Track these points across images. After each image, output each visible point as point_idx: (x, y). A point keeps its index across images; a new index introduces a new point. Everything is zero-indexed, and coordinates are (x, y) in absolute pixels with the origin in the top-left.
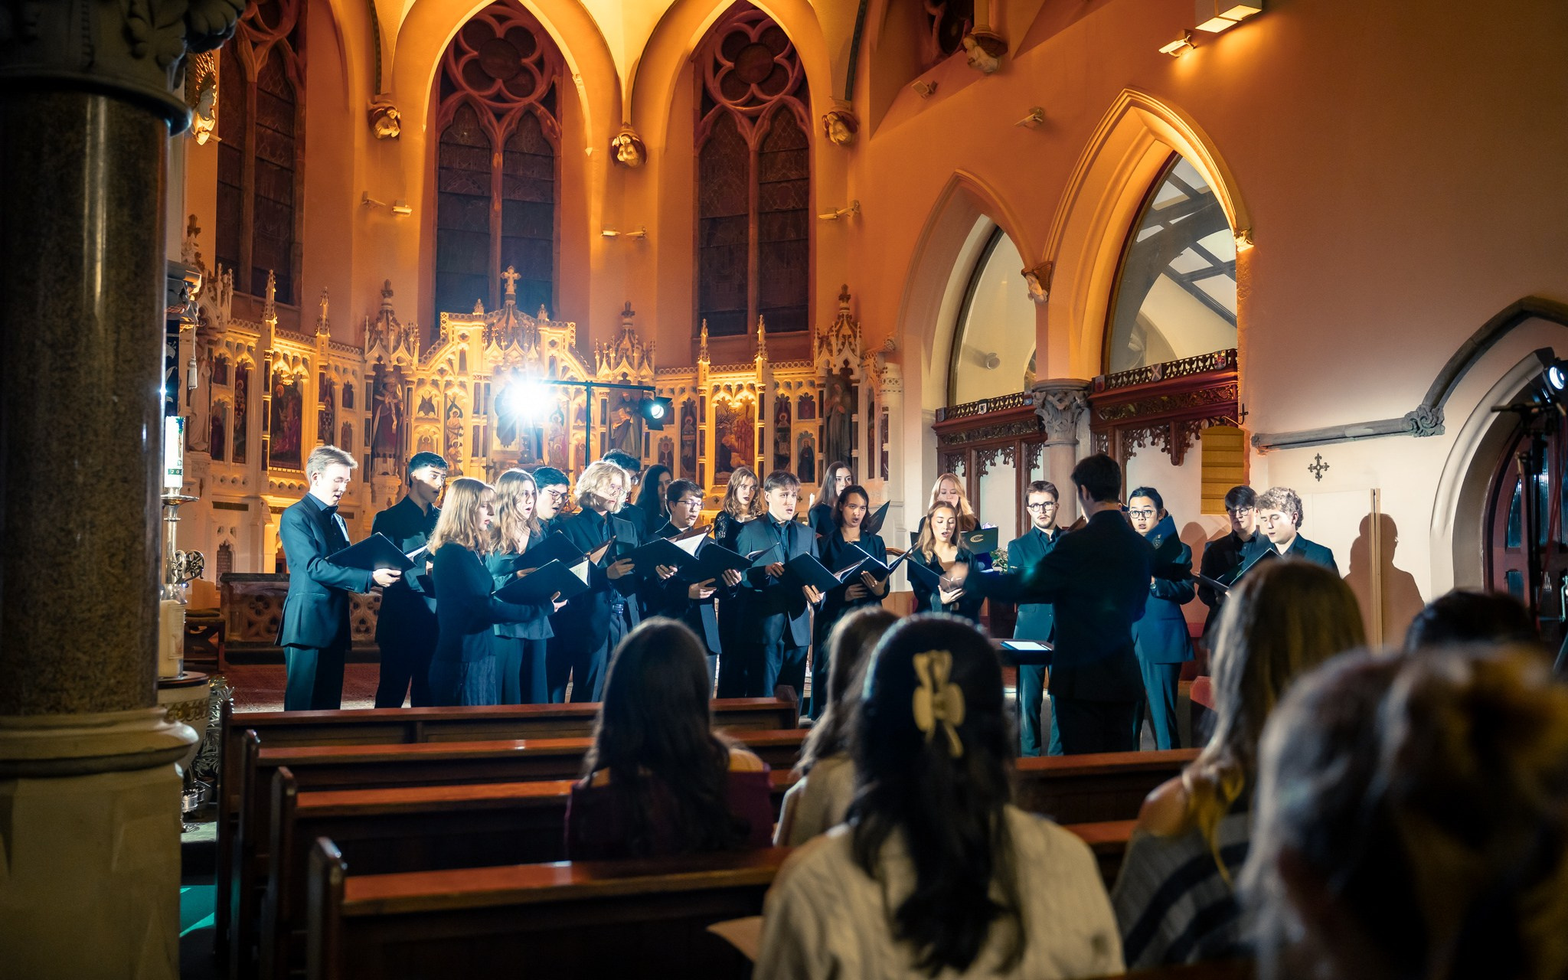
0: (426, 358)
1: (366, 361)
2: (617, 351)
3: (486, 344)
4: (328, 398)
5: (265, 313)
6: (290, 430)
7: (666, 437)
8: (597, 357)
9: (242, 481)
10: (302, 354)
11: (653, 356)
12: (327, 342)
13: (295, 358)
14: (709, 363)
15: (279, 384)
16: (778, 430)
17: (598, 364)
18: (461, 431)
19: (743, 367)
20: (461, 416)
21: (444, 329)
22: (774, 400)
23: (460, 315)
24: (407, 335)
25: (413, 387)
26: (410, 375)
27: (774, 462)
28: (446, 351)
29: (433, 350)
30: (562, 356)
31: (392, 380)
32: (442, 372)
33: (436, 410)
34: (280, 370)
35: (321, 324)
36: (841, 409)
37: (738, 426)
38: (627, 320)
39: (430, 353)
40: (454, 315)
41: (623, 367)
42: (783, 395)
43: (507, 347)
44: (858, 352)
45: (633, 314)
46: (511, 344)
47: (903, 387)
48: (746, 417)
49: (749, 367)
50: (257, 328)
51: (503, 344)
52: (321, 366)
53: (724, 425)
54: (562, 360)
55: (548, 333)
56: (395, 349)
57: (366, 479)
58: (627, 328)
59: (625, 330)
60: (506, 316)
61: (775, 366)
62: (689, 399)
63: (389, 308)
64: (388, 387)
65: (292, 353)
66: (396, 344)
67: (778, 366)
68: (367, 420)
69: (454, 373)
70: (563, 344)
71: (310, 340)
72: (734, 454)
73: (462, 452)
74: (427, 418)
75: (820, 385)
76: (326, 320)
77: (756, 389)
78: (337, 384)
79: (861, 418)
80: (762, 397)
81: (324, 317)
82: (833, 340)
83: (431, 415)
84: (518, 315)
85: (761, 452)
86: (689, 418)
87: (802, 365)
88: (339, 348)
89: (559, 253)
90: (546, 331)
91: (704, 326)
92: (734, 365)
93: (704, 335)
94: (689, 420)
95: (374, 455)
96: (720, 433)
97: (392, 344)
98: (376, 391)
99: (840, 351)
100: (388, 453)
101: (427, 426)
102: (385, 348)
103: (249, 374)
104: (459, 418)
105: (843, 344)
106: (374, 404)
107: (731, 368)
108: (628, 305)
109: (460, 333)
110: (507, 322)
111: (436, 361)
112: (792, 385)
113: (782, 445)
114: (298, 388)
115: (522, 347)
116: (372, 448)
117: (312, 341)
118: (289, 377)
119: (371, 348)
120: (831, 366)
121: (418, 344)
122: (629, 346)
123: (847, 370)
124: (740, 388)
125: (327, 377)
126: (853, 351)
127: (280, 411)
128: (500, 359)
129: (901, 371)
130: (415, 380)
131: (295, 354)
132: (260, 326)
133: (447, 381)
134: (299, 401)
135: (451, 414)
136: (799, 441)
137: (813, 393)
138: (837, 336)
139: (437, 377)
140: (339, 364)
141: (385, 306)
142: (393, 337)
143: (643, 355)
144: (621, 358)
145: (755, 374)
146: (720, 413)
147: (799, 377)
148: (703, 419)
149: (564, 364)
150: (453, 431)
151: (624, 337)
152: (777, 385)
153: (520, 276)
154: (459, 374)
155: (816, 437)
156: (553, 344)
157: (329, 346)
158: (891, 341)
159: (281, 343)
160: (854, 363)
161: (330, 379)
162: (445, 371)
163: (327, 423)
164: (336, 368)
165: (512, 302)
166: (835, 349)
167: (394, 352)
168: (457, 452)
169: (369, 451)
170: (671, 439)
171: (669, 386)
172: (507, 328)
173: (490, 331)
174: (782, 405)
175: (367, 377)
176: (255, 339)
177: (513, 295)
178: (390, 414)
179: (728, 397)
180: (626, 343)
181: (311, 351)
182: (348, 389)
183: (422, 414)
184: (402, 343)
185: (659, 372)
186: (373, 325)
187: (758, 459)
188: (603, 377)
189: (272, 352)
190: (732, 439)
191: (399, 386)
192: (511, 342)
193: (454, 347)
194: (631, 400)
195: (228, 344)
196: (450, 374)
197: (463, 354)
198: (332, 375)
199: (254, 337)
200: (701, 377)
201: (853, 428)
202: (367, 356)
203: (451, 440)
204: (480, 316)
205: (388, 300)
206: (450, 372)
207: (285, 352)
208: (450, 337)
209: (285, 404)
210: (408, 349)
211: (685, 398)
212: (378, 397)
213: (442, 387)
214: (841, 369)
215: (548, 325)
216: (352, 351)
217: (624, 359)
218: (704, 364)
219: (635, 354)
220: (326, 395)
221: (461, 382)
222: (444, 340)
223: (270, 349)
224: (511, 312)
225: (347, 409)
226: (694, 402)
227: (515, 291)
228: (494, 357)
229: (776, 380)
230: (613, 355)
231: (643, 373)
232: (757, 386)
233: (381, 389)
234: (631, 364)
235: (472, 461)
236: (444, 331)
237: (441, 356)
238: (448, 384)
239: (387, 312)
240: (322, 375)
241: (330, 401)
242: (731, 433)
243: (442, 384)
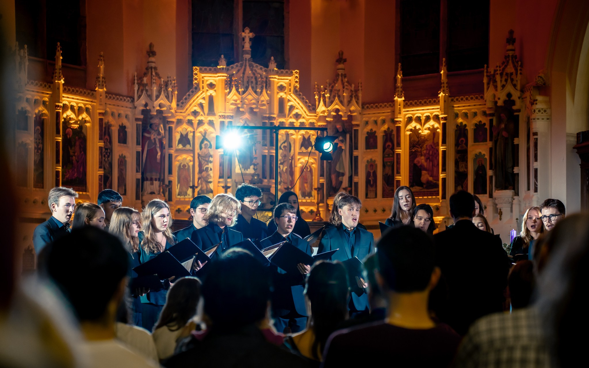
0: (182, 103)
1: (135, 108)
2: (331, 92)
3: (228, 90)
4: (107, 137)
5: (54, 75)
6: (78, 162)
7: (371, 159)
8: (316, 97)
9: (41, 201)
10: (85, 105)
11: (360, 95)
12: (104, 95)
13: (80, 108)
14: (403, 99)
15: (68, 128)
16: (457, 152)
17: (317, 103)
18: (211, 159)
19: (430, 102)
20: (211, 147)
21: (196, 79)
22: (454, 127)
23: (208, 68)
24: (166, 85)
25: (173, 126)
26: (170, 117)
27: (455, 178)
28: (197, 97)
29: (188, 97)
30: (289, 97)
31: (156, 121)
32: (195, 113)
33: (191, 143)
34: (68, 118)
35: (99, 81)
36: (504, 134)
37: (427, 149)
38: (341, 66)
39: (186, 99)
40: (203, 68)
41: (336, 106)
42: (461, 123)
43: (244, 92)
44: (519, 87)
45: (345, 61)
46: (247, 90)
47: (551, 115)
48: (433, 142)
49: (435, 101)
50: (50, 87)
51: (240, 90)
52: (100, 114)
53: (416, 149)
54: (289, 101)
55: (278, 80)
56: (158, 97)
57: (137, 198)
58: (340, 72)
59: (339, 74)
60: (243, 67)
61: (455, 100)
62: (388, 128)
63: (153, 65)
64: (154, 126)
65: (77, 104)
66: (158, 94)
67: (457, 100)
68: (138, 153)
69: (204, 114)
70: (290, 87)
71: (91, 94)
72: (424, 172)
73: (212, 175)
74: (185, 150)
75: (490, 115)
76: (103, 78)
77: (440, 119)
78: (114, 126)
79: (521, 141)
80: (444, 126)
81: (101, 75)
82: (498, 78)
83: (188, 147)
84: (253, 67)
85: (444, 170)
86: (389, 143)
87: (477, 98)
88: (114, 98)
89: (288, 13)
90: (275, 78)
91: (399, 69)
92: (423, 99)
93: (399, 77)
94: (389, 146)
95: (144, 179)
96: (413, 155)
97: (155, 94)
98: (145, 130)
99: (503, 86)
100: (154, 177)
101: (184, 156)
102: (150, 96)
103: (45, 122)
104: (210, 149)
105: (506, 81)
106: (142, 140)
107: (420, 103)
108: (341, 54)
109: (208, 83)
110: (244, 73)
111: (190, 105)
112: (468, 115)
113: (461, 164)
114: (84, 131)
115: (256, 92)
116: (143, 174)
117: (93, 94)
118: (76, 123)
119: (139, 97)
120: (496, 99)
121: (176, 92)
122: (341, 87)
123: (509, 101)
124: (428, 118)
125: (106, 121)
126: (515, 86)
127: (70, 148)
128: (238, 102)
129: (549, 103)
130: (174, 120)
131: (80, 105)
132: (52, 85)
133: (199, 120)
134: (84, 140)
135: (203, 146)
136: (475, 160)
137: (485, 120)
138: (501, 74)
139: (191, 118)
140: (115, 111)
141: (150, 64)
142: (155, 88)
143: (352, 94)
144: (334, 97)
145: (439, 107)
146: (412, 139)
147: (476, 108)
148: (399, 145)
149: (290, 104)
150: (204, 158)
151: (337, 80)
152: (457, 116)
153: (254, 35)
154: (209, 114)
155: (487, 157)
156: (281, 88)
157: (106, 97)
158: (541, 77)
159: (68, 98)
160: (516, 95)
161: (108, 122)
162: (197, 112)
163: (106, 156)
164: (113, 114)
165: (248, 56)
166: (499, 85)
167: (156, 100)
168: (209, 175)
169: (139, 176)
170: (375, 161)
171: (373, 119)
172: (243, 77)
173: (231, 81)
174: (461, 131)
175: (137, 120)
176: (48, 96)
177: (249, 50)
178: (155, 147)
179: (418, 126)
180: (338, 86)
181: (92, 102)
182: (122, 129)
183: (181, 146)
184: (162, 93)
185: (365, 107)
186: (140, 79)
187: (441, 176)
188: (321, 113)
189: (61, 105)
190: (422, 160)
191: (162, 126)
192: (247, 88)
193: (204, 93)
194: (343, 130)
195: (28, 100)
196: (202, 115)
197: (211, 98)
198: (110, 120)
199: (48, 94)
200: (397, 111)
201: (516, 149)
202: (136, 103)
203: (203, 166)
204: (223, 68)
205: (152, 59)
206: (202, 113)
207: (72, 104)
208: (201, 87)
209: (73, 143)
210: (167, 97)
211: (385, 127)
212: (146, 135)
213: (195, 125)
214: (505, 102)
215: (277, 73)
216: (125, 100)
217: (337, 98)
218: (399, 100)
219: (344, 94)
220: (105, 135)
221: (210, 120)
222: (196, 88)
223: (59, 102)
224: (247, 64)
225: (122, 145)
226: (392, 130)
227: (251, 47)
228: (234, 100)
229: (456, 111)
230: (327, 95)
231: (352, 108)
232: (441, 116)
233: (149, 128)
234: (341, 102)
235: (219, 182)
236: (196, 81)
237: (194, 101)
238: (201, 123)
239: (151, 68)
240: (101, 120)
241: (108, 138)
242: (421, 155)
243: (195, 122)
